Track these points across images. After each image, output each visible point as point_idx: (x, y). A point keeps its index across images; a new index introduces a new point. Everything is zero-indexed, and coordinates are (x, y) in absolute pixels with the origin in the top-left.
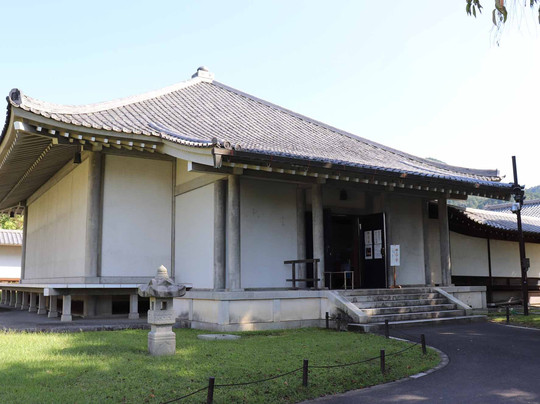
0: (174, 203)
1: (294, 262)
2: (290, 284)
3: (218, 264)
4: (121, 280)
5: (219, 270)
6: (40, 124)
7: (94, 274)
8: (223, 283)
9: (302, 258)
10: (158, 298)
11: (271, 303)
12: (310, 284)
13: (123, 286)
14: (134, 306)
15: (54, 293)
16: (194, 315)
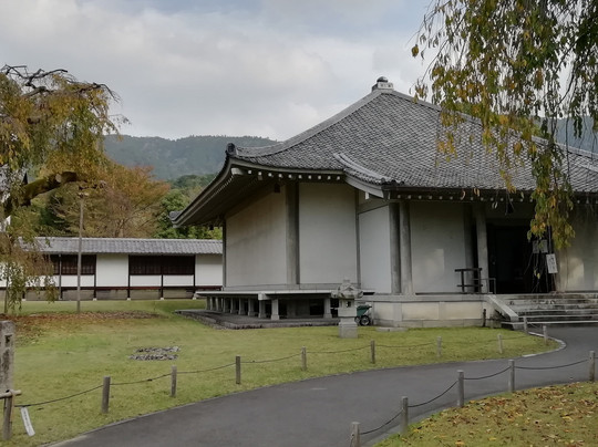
0: (357, 220)
1: (462, 271)
2: (460, 289)
3: (394, 273)
4: (316, 286)
5: (395, 278)
6: (250, 169)
7: (295, 282)
8: (399, 288)
9: (470, 267)
10: (345, 299)
11: (437, 304)
12: (476, 288)
13: (319, 292)
14: (328, 308)
15: (266, 298)
16: (377, 314)
